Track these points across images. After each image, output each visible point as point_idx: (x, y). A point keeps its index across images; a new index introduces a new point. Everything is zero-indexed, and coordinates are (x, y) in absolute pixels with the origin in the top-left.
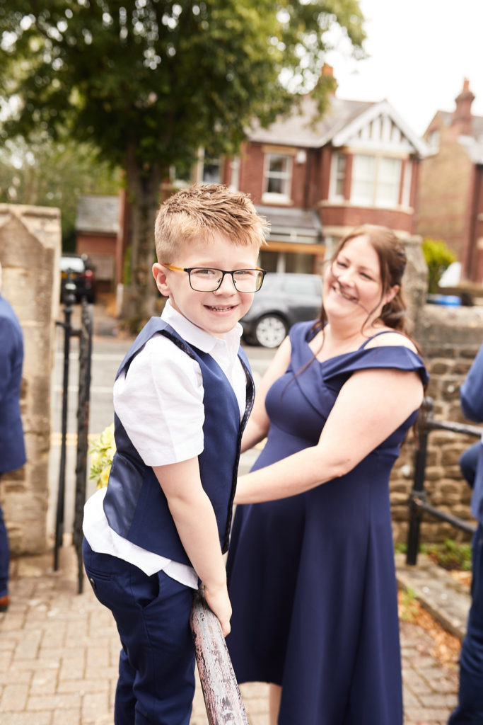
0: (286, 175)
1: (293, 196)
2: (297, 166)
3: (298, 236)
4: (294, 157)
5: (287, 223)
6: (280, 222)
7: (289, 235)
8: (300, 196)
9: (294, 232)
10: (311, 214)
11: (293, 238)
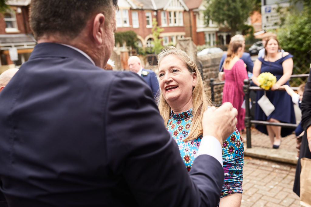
0: (13, 19)
1: (19, 28)
2: (18, 14)
3: (27, 45)
4: (16, 11)
5: (21, 41)
6: (18, 40)
7: (23, 46)
8: (22, 28)
9: (25, 44)
10: (29, 35)
11: (26, 47)
